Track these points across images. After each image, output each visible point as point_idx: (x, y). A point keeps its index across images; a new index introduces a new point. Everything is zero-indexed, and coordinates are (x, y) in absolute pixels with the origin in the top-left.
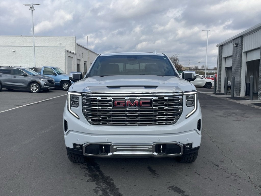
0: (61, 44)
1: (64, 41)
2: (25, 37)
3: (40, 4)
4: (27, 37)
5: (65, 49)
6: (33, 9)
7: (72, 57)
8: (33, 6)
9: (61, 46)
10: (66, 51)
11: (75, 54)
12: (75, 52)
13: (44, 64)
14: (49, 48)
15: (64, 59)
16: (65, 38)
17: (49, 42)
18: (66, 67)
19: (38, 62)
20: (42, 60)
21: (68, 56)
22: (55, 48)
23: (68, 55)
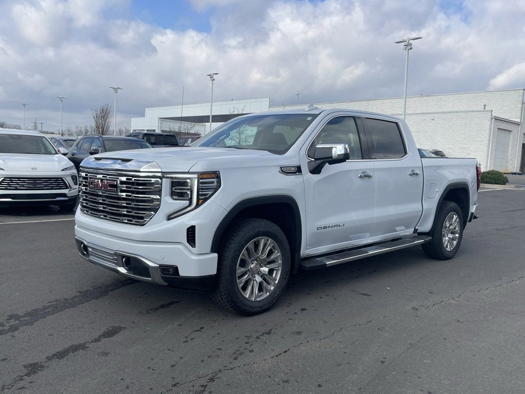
0: (485, 106)
1: (498, 100)
2: (426, 98)
3: (421, 36)
4: (430, 98)
5: (492, 115)
6: (409, 47)
7: (510, 131)
8: (411, 42)
9: (485, 109)
10: (493, 119)
11: (517, 124)
12: (518, 120)
13: (448, 144)
14: (459, 114)
15: (488, 134)
16: (502, 92)
17: (469, 103)
18: (490, 151)
19: (438, 140)
20: (445, 138)
21: (498, 128)
22: (472, 113)
23: (498, 126)
